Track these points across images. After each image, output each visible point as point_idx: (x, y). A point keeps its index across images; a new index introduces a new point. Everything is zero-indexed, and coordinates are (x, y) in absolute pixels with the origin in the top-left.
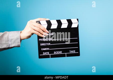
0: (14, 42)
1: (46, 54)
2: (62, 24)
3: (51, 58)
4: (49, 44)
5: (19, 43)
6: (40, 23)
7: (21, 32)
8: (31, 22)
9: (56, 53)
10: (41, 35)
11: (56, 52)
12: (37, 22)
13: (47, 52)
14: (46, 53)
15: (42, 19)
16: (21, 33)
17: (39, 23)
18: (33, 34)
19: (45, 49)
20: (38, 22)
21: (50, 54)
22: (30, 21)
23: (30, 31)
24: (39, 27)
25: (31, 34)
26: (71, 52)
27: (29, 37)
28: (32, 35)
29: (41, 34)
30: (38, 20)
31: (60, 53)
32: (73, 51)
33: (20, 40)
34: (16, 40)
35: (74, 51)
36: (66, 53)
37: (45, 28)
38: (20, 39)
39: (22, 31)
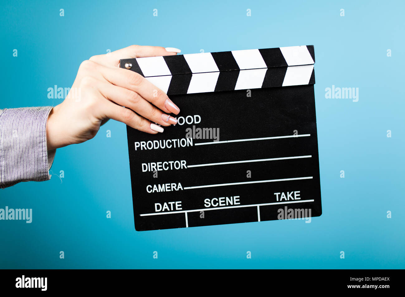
0: (21, 159)
1: (166, 211)
2: (239, 70)
3: (189, 226)
4: (183, 164)
5: (44, 165)
6: (136, 68)
7: (52, 112)
8: (97, 64)
9: (212, 207)
10: (144, 126)
11: (215, 202)
12: (122, 63)
13: (172, 203)
14: (169, 206)
15: (147, 49)
16: (53, 116)
17: (131, 69)
18: (104, 120)
19: (162, 188)
20: (127, 65)
21: (186, 212)
22: (94, 58)
23: (92, 108)
24: (133, 87)
25: (95, 120)
26: (284, 200)
27: (90, 133)
28: (102, 124)
29: (143, 118)
30: (127, 53)
31: (230, 205)
32: (289, 195)
33: (45, 148)
34: (27, 148)
35: (293, 195)
36: (258, 206)
37: (160, 92)
38: (45, 144)
39: (56, 109)
